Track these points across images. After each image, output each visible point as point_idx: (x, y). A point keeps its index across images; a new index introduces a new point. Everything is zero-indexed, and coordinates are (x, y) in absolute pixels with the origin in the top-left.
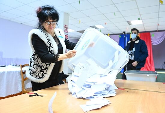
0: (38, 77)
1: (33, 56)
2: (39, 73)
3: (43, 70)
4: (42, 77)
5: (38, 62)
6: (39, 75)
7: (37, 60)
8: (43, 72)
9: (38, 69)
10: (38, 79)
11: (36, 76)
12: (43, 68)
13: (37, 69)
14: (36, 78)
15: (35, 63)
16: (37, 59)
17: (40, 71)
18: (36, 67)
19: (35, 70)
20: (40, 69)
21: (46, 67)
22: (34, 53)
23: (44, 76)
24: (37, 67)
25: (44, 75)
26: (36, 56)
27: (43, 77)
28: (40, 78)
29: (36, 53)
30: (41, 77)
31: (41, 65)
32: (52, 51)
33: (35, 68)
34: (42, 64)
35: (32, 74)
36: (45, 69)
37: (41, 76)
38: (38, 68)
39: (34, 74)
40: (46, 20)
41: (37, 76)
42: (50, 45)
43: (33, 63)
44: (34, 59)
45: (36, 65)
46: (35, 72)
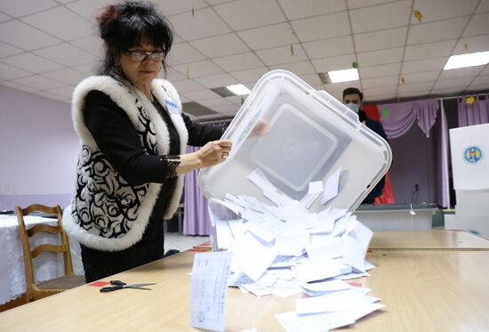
0: (110, 233)
1: (91, 166)
2: (112, 219)
3: (125, 210)
4: (123, 231)
5: (105, 182)
6: (113, 225)
7: (104, 178)
8: (126, 216)
9: (108, 207)
10: (110, 237)
11: (102, 230)
12: (124, 202)
13: (104, 207)
14: (101, 235)
15: (98, 187)
16: (104, 174)
17: (115, 212)
18: (101, 199)
19: (97, 211)
20: (116, 205)
21: (134, 199)
22: (92, 154)
23: (128, 229)
24: (104, 199)
25: (129, 223)
26: (99, 166)
27: (125, 232)
28: (115, 235)
29: (99, 154)
30: (120, 233)
31: (116, 192)
32: (153, 146)
33: (99, 204)
34: (119, 188)
35: (86, 224)
36: (131, 205)
37: (118, 230)
38: (108, 204)
39: (93, 224)
40: (131, 46)
41: (105, 230)
42: (147, 126)
43: (92, 188)
44: (94, 174)
45: (102, 193)
46: (100, 217)
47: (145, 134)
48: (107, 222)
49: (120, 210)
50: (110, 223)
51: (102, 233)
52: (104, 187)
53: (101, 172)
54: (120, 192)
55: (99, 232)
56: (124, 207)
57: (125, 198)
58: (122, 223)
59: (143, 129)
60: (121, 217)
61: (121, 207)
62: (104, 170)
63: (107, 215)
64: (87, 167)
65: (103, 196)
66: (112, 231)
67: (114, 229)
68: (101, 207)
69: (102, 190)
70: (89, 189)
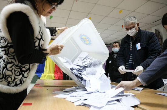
2: (16, 77)
3: (23, 73)
4: (21, 83)
5: (14, 58)
6: (16, 80)
7: (13, 56)
8: (23, 76)
9: (15, 71)
10: (13, 86)
12: (24, 69)
13: (13, 71)
14: (8, 85)
15: (10, 60)
17: (18, 74)
18: (11, 67)
19: (8, 73)
20: (19, 70)
21: (28, 67)
22: (8, 43)
23: (23, 82)
25: (24, 79)
26: (12, 50)
28: (16, 85)
30: (19, 84)
31: (20, 64)
33: (10, 69)
36: (26, 71)
37: (18, 82)
38: (16, 69)
39: (3, 79)
41: (11, 83)
42: (42, 36)
43: (6, 61)
44: (8, 53)
45: (12, 64)
46: (9, 76)
47: (40, 40)
49: (21, 73)
51: (9, 84)
53: (13, 53)
55: (7, 83)
56: (23, 71)
57: (24, 67)
58: (20, 80)
60: (21, 76)
61: (22, 71)
63: (14, 75)
64: (3, 49)
65: (13, 66)
66: (15, 83)
67: (16, 82)
68: (11, 71)
69: (12, 62)
70: (4, 61)
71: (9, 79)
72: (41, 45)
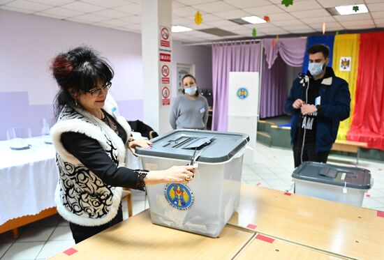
0: (96, 216)
1: (75, 176)
2: (96, 208)
3: (104, 201)
4: (105, 213)
5: (87, 186)
7: (86, 184)
8: (105, 204)
9: (92, 202)
10: (96, 218)
11: (90, 214)
12: (103, 197)
13: (90, 202)
14: (90, 217)
15: (83, 190)
16: (85, 182)
17: (97, 204)
18: (86, 198)
19: (85, 205)
20: (97, 200)
22: (75, 169)
24: (88, 198)
25: (108, 208)
26: (81, 176)
27: (106, 213)
28: (99, 216)
29: (80, 168)
31: (95, 191)
33: (86, 200)
34: (98, 188)
35: (78, 212)
36: (108, 197)
37: (101, 213)
38: (92, 200)
39: (83, 211)
41: (92, 214)
42: (112, 146)
44: (79, 182)
45: (87, 194)
46: (88, 208)
47: (111, 152)
48: (93, 210)
49: (101, 202)
50: (95, 211)
52: (87, 189)
53: (83, 180)
54: (99, 191)
55: (88, 216)
56: (103, 200)
57: (103, 194)
58: (103, 209)
59: (109, 148)
60: (102, 206)
61: (101, 200)
62: (85, 179)
63: (92, 206)
64: (72, 177)
65: (87, 196)
67: (98, 213)
68: (87, 202)
69: (85, 192)
70: (76, 191)
71: (89, 211)
72: (116, 157)
